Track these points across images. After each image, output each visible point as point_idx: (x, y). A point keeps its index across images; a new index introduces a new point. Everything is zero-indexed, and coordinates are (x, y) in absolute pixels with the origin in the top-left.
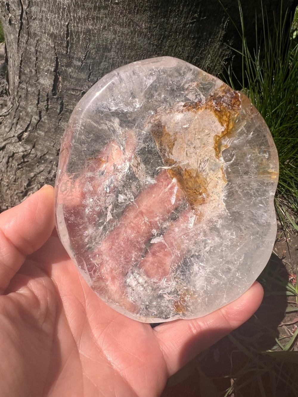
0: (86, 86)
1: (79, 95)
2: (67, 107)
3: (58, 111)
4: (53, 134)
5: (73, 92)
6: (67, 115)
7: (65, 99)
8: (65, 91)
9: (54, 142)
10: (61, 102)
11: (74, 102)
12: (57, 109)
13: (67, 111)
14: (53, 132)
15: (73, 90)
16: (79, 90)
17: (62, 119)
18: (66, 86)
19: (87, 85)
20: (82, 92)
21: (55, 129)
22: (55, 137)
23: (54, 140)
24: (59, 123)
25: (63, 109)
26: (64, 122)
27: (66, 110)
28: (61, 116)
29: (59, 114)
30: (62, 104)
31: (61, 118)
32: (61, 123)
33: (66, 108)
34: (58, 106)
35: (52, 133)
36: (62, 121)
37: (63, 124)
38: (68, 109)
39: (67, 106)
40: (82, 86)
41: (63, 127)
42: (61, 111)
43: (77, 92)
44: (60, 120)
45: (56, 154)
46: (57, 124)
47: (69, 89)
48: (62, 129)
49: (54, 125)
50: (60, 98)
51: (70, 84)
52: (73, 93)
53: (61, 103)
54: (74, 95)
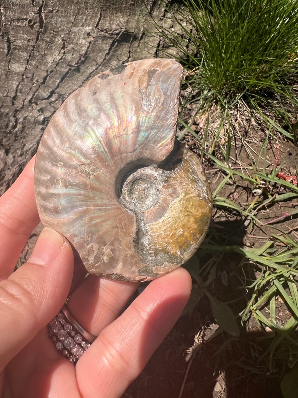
0: (31, 12)
1: (26, 25)
2: (14, 43)
3: (6, 51)
4: (5, 82)
5: (18, 23)
6: (16, 53)
7: (12, 33)
8: (9, 24)
9: (7, 91)
10: (7, 38)
11: (21, 35)
12: (4, 49)
13: (15, 49)
14: (4, 79)
15: (19, 20)
16: (25, 19)
17: (11, 60)
18: (10, 16)
19: (32, 11)
20: (28, 19)
21: (6, 75)
22: (7, 84)
23: (6, 89)
24: (10, 67)
25: (10, 48)
26: (14, 63)
27: (14, 47)
28: (10, 57)
29: (7, 55)
30: (8, 41)
31: (10, 59)
32: (11, 66)
33: (14, 45)
34: (4, 46)
35: (4, 81)
36: (12, 63)
37: (13, 66)
38: (16, 45)
39: (14, 42)
40: (27, 13)
41: (14, 70)
42: (9, 51)
43: (23, 22)
44: (10, 62)
45: (11, 104)
46: (7, 68)
47: (14, 20)
48: (14, 72)
49: (4, 70)
50: (5, 33)
51: (14, 13)
52: (18, 24)
53: (7, 39)
54: (20, 26)
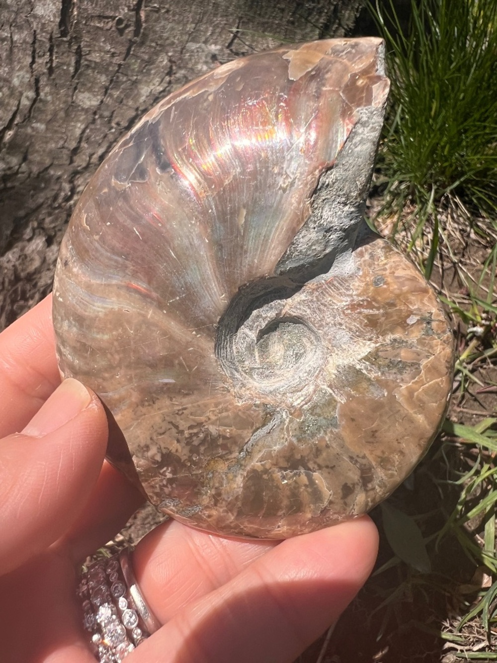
0: (123, 7)
1: (111, 28)
2: (88, 57)
3: (72, 69)
4: (63, 123)
5: (99, 23)
6: (89, 75)
7: (85, 40)
8: (84, 22)
9: (64, 139)
10: (76, 47)
11: (102, 44)
12: (69, 65)
13: (88, 66)
14: (61, 118)
15: (101, 17)
16: (111, 17)
17: (79, 86)
18: (86, 10)
19: (125, 5)
20: (117, 18)
21: (66, 111)
22: (66, 128)
23: (64, 135)
24: (74, 97)
25: (80, 65)
26: (83, 92)
27: (86, 63)
28: (77, 81)
29: (73, 77)
30: (79, 53)
31: (77, 83)
32: (77, 97)
33: (86, 60)
34: (71, 60)
35: (61, 121)
36: (80, 91)
37: (81, 96)
38: (90, 61)
39: (88, 54)
40: (116, 8)
41: (81, 103)
42: (76, 70)
43: (108, 23)
44: (75, 89)
45: (68, 163)
46: (70, 99)
47: (92, 17)
48: (80, 108)
49: (64, 102)
50: (75, 38)
51: (94, 5)
52: (98, 25)
53: (77, 49)
54: (101, 29)
